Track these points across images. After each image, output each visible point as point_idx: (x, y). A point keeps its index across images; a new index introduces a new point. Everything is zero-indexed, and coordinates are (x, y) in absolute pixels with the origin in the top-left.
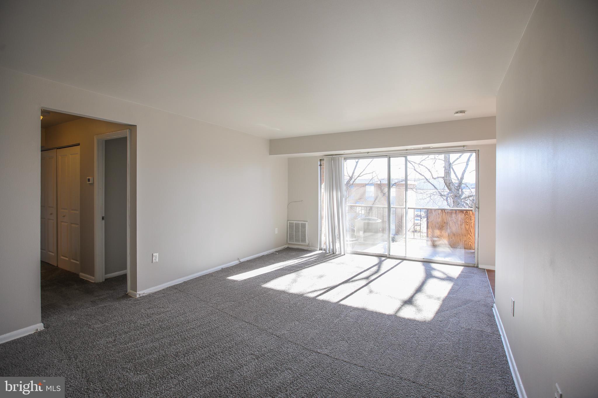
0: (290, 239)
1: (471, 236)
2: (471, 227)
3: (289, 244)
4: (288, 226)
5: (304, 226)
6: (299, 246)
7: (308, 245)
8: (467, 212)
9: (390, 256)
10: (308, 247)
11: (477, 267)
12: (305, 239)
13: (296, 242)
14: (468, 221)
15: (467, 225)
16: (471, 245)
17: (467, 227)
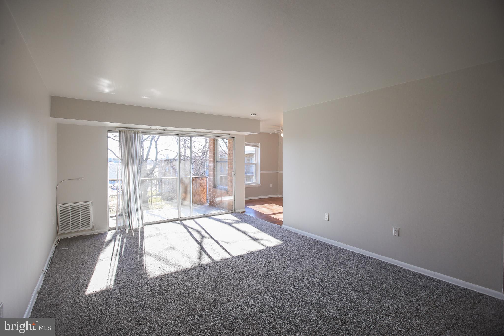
0: (62, 227)
1: (204, 195)
2: (204, 189)
3: (61, 234)
4: (59, 212)
5: (86, 208)
6: (77, 234)
7: (93, 229)
8: (202, 179)
9: (181, 219)
10: (93, 231)
11: (234, 212)
12: (89, 222)
13: (74, 229)
14: (202, 185)
15: (202, 187)
16: (204, 201)
17: (202, 189)
